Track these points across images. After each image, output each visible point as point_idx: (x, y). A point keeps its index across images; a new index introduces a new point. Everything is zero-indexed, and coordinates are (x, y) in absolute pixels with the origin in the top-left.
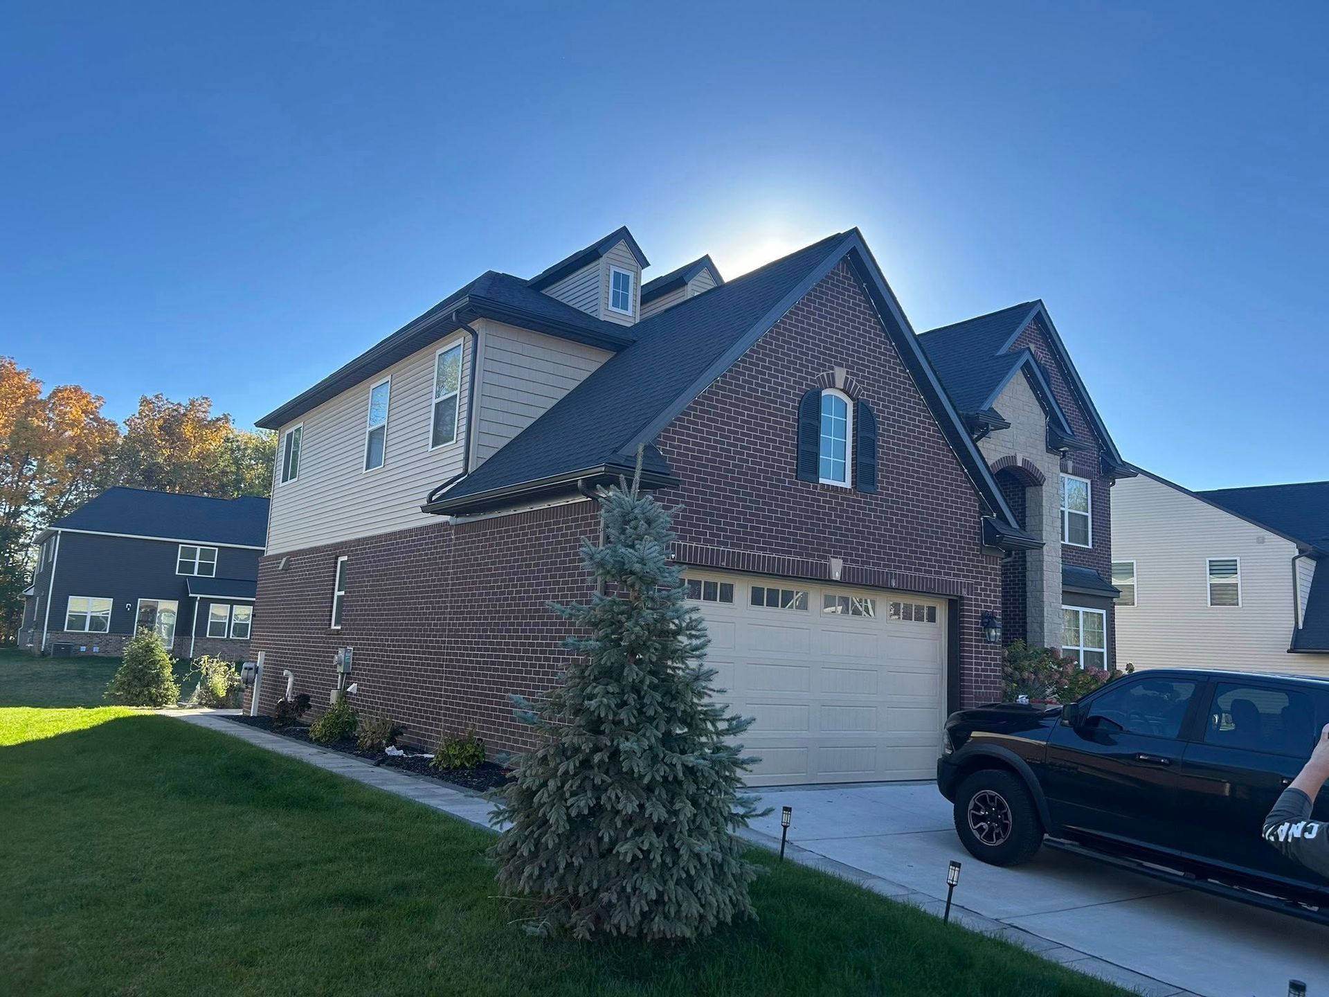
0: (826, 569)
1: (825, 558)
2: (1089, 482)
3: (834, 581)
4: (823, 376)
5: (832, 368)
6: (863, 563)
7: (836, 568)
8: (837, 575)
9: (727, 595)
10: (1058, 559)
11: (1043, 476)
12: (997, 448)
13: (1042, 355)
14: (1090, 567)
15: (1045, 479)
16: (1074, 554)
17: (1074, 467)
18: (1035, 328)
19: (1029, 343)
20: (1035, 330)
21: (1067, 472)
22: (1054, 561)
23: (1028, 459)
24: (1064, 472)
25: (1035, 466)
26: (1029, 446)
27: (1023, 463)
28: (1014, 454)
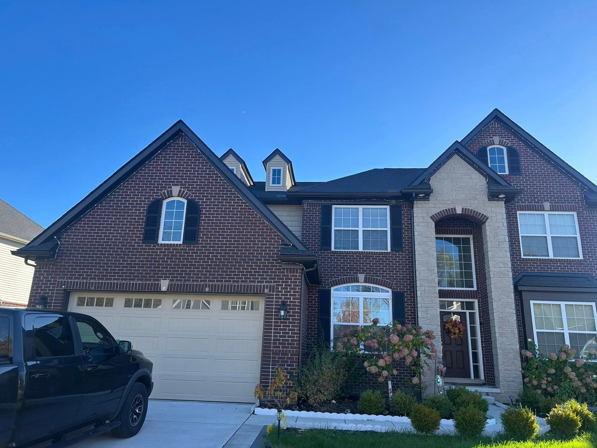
0: (158, 286)
1: (158, 280)
2: (575, 214)
3: (163, 291)
4: (164, 193)
5: (171, 188)
6: (185, 281)
7: (164, 285)
8: (164, 288)
9: (110, 303)
10: (506, 269)
11: (485, 216)
12: (436, 206)
13: (507, 141)
14: (580, 273)
15: (488, 218)
16: (559, 265)
17: (553, 205)
18: (499, 126)
19: (493, 137)
20: (499, 127)
21: (544, 210)
22: (502, 270)
23: (469, 208)
24: (541, 210)
25: (476, 211)
26: (469, 200)
27: (463, 211)
28: (453, 207)
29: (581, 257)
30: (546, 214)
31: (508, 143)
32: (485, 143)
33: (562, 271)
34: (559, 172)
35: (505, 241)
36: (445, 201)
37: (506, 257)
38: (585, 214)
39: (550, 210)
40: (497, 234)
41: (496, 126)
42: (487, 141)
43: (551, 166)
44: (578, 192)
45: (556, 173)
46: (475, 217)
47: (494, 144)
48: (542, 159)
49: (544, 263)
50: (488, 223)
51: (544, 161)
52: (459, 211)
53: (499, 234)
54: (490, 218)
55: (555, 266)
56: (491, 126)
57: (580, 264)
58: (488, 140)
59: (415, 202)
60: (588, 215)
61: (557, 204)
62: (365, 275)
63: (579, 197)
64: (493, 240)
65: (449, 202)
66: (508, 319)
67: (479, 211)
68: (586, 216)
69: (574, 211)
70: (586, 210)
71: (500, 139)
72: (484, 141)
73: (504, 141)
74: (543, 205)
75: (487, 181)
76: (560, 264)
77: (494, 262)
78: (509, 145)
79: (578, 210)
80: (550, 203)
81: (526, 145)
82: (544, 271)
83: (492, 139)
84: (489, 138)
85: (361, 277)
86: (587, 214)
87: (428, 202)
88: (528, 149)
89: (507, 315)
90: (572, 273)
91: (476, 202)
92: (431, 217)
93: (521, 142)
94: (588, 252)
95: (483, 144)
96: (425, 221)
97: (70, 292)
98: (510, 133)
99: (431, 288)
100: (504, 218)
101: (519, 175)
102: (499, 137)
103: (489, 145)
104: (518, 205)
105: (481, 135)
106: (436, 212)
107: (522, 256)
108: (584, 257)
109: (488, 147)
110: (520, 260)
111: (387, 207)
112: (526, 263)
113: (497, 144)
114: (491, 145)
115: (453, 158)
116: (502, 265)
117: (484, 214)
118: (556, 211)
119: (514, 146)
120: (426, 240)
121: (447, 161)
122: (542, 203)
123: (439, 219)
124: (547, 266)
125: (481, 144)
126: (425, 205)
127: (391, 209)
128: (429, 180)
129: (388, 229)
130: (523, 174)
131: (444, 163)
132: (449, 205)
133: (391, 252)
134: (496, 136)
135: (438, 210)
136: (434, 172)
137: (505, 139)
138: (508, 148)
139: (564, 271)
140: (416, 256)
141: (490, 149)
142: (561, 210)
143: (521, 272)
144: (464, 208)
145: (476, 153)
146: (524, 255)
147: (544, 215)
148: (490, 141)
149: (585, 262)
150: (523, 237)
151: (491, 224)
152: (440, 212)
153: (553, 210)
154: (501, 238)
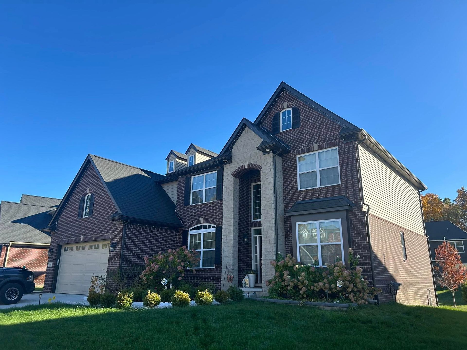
0: (80, 239)
1: (80, 236)
2: (337, 148)
3: (82, 242)
4: (85, 192)
5: (87, 189)
6: (88, 235)
7: (82, 239)
9: (72, 249)
10: (270, 202)
12: (235, 165)
13: (292, 103)
14: (337, 195)
15: (262, 167)
16: (322, 191)
17: (320, 145)
18: (288, 93)
19: (284, 103)
21: (314, 151)
22: (268, 203)
23: (252, 163)
24: (312, 151)
25: (256, 164)
26: (252, 157)
27: (248, 166)
28: (244, 164)
30: (317, 153)
31: (293, 104)
32: (278, 109)
33: (323, 196)
35: (271, 182)
36: (239, 161)
37: (271, 194)
38: (343, 147)
39: (318, 150)
43: (320, 114)
45: (324, 119)
46: (255, 168)
47: (284, 109)
48: (314, 110)
49: (312, 192)
52: (246, 167)
53: (268, 178)
55: (319, 193)
56: (283, 95)
57: (338, 188)
59: (224, 166)
60: (345, 147)
62: (204, 218)
66: (270, 238)
69: (335, 146)
70: (344, 143)
71: (288, 103)
74: (313, 147)
75: (262, 141)
77: (264, 199)
78: (294, 106)
79: (339, 144)
80: (318, 143)
82: (312, 198)
83: (283, 105)
84: (281, 105)
85: (202, 220)
87: (231, 164)
89: (269, 236)
90: (332, 197)
91: (256, 158)
92: (232, 174)
93: (301, 101)
95: (277, 111)
96: (229, 178)
97: (62, 245)
98: (294, 97)
99: (229, 222)
101: (298, 128)
102: (287, 102)
103: (281, 111)
104: (296, 151)
105: (276, 104)
106: (234, 170)
107: (299, 189)
108: (341, 182)
109: (280, 112)
110: (296, 193)
111: (216, 171)
112: (300, 194)
113: (286, 108)
114: (283, 110)
115: (245, 130)
116: (268, 200)
117: (260, 165)
118: (322, 149)
119: (297, 106)
120: (228, 190)
121: (241, 133)
122: (313, 145)
123: (236, 174)
124: (314, 194)
125: (276, 111)
126: (229, 167)
127: (217, 173)
128: (232, 149)
129: (216, 186)
130: (302, 125)
131: (240, 135)
132: (242, 163)
133: (217, 201)
134: (286, 101)
135: (236, 168)
136: (235, 143)
137: (291, 102)
138: (293, 109)
139: (325, 196)
140: (224, 202)
141: (282, 113)
142: (326, 147)
143: (296, 202)
144: (249, 163)
145: (272, 119)
146: (300, 188)
147: (315, 154)
148: (282, 107)
149: (342, 186)
150: (300, 174)
151: (263, 171)
152: (237, 169)
153: (320, 149)
154: (269, 180)
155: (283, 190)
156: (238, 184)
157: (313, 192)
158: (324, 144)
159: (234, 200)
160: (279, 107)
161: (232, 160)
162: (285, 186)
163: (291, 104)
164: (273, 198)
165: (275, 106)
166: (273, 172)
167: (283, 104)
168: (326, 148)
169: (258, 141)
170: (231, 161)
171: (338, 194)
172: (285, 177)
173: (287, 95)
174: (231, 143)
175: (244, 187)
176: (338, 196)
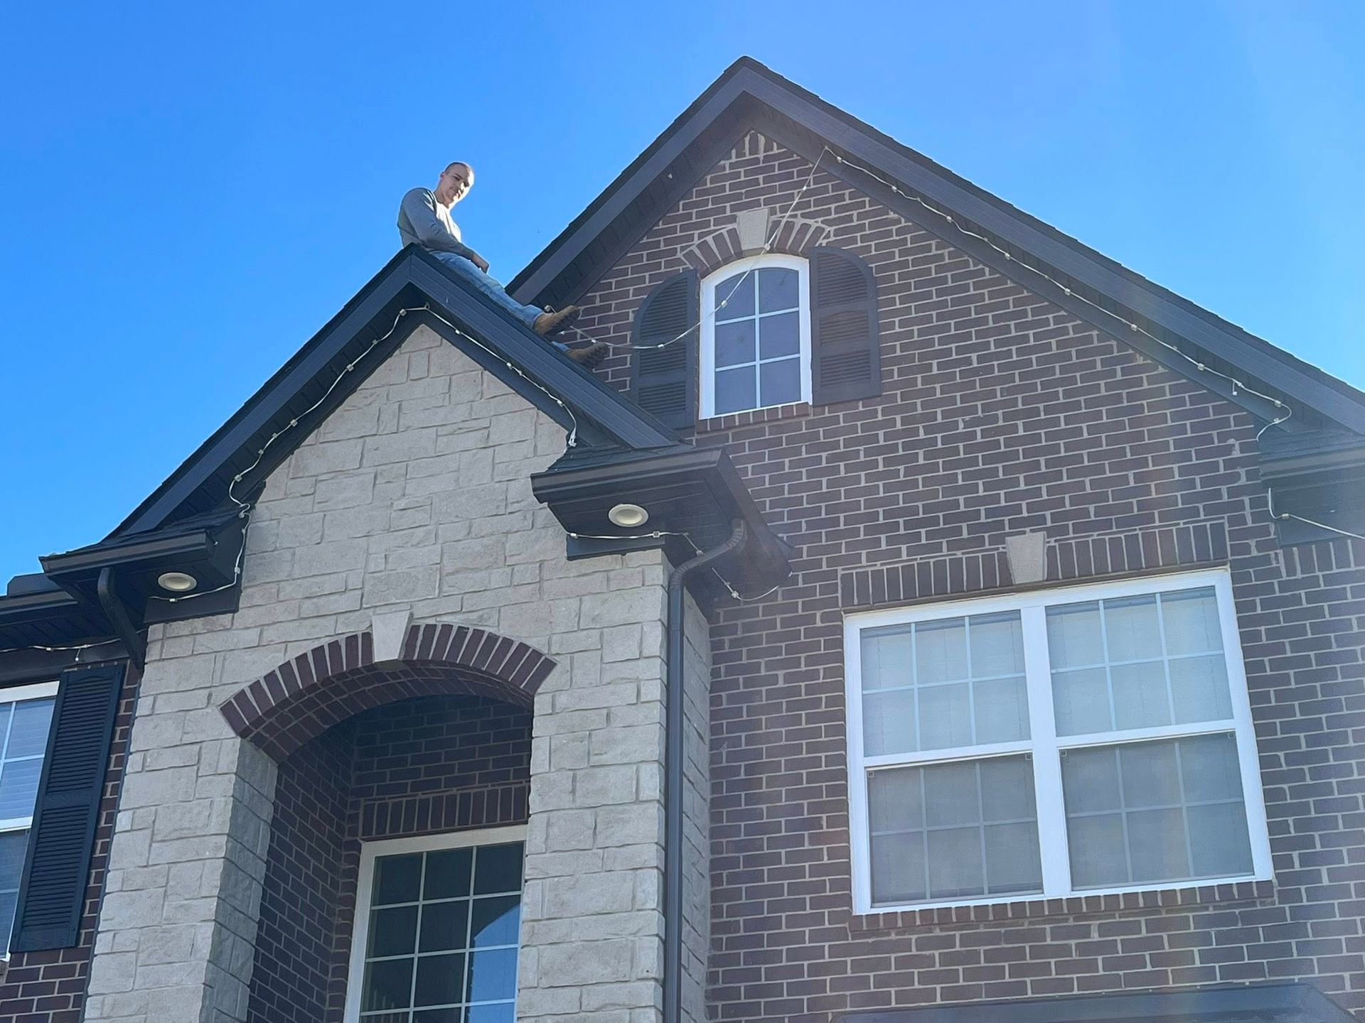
2: (1219, 580)
10: (620, 993)
11: (537, 654)
12: (270, 634)
13: (814, 223)
15: (549, 666)
16: (1095, 937)
17: (1066, 549)
18: (776, 151)
19: (738, 214)
20: (775, 157)
21: (1007, 586)
22: (595, 1004)
23: (447, 620)
25: (488, 630)
26: (457, 572)
27: (409, 643)
28: (363, 628)
29: (1263, 869)
30: (1032, 607)
31: (819, 231)
32: (689, 256)
33: (1115, 981)
34: (1114, 343)
35: (638, 801)
36: (322, 601)
37: (634, 907)
38: (1276, 573)
39: (1052, 582)
40: (594, 759)
41: (761, 155)
42: (699, 246)
43: (1063, 313)
44: (1231, 441)
45: (1098, 351)
46: (474, 668)
47: (740, 255)
48: (1010, 284)
49: (994, 939)
50: (548, 698)
51: (1026, 294)
52: (387, 650)
53: (604, 759)
54: (562, 664)
55: (1066, 950)
56: (734, 160)
57: (1246, 918)
58: (709, 239)
59: (155, 631)
60: (1299, 576)
61: (1095, 535)
63: (1242, 471)
64: (566, 801)
65: (342, 603)
67: (503, 632)
68: (1284, 586)
69: (1204, 563)
70: (1287, 548)
71: (774, 218)
72: (683, 249)
73: (799, 222)
74: (1003, 558)
75: (572, 443)
76: (1103, 930)
77: (549, 952)
78: (824, 243)
80: (1051, 532)
81: (918, 227)
82: (995, 989)
83: (730, 227)
84: (712, 228)
86: (1291, 571)
87: (225, 619)
88: (933, 243)
91: (497, 577)
92: (227, 710)
93: (892, 215)
94: (1299, 826)
95: (679, 262)
96: (187, 739)
98: (830, 178)
100: (646, 653)
101: (867, 399)
102: (773, 212)
103: (716, 266)
104: (847, 579)
105: (674, 219)
106: (259, 673)
107: (862, 904)
108: (1277, 862)
109: (705, 275)
110: (841, 934)
111: (51, 688)
112: (876, 948)
113: (755, 252)
114: (727, 260)
115: (407, 346)
116: (593, 969)
117: (533, 643)
118: (1086, 578)
119: (854, 240)
120: (166, 852)
121: (366, 370)
122: (1000, 539)
123: (270, 712)
124: (1020, 953)
125: (668, 264)
126: (209, 642)
127: (62, 701)
128: (253, 492)
129: (26, 822)
130: (895, 385)
131: (350, 385)
132: (341, 618)
133: (12, 963)
134: (756, 204)
135: (270, 661)
136: (290, 442)
137: (803, 216)
138: (820, 260)
139: (1130, 980)
140: (101, 968)
141: (716, 287)
142: (1118, 566)
143: (835, 1016)
144: (423, 623)
145: (631, 319)
146: (875, 900)
147: (1015, 615)
148: (719, 239)
149: (1284, 897)
150: (874, 777)
151: (562, 700)
152: (286, 667)
153: (1069, 580)
154: (615, 783)
155: (709, 905)
156: (267, 812)
157: (1009, 937)
158: (1099, 544)
159: (214, 960)
160: (696, 241)
161: (244, 583)
162: (733, 863)
163: (805, 227)
164: (650, 959)
165: (661, 226)
166: (657, 713)
167: (733, 219)
168: (1118, 574)
169: (526, 448)
170: (236, 592)
171: (1256, 970)
172: (733, 786)
173: (766, 159)
174: (262, 435)
175: (299, 857)
176: (1253, 987)
